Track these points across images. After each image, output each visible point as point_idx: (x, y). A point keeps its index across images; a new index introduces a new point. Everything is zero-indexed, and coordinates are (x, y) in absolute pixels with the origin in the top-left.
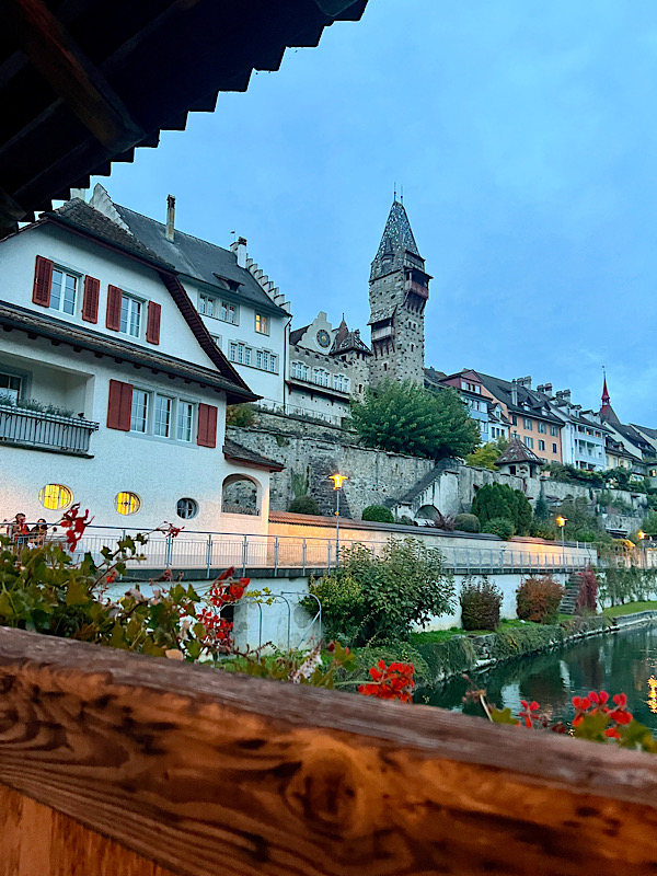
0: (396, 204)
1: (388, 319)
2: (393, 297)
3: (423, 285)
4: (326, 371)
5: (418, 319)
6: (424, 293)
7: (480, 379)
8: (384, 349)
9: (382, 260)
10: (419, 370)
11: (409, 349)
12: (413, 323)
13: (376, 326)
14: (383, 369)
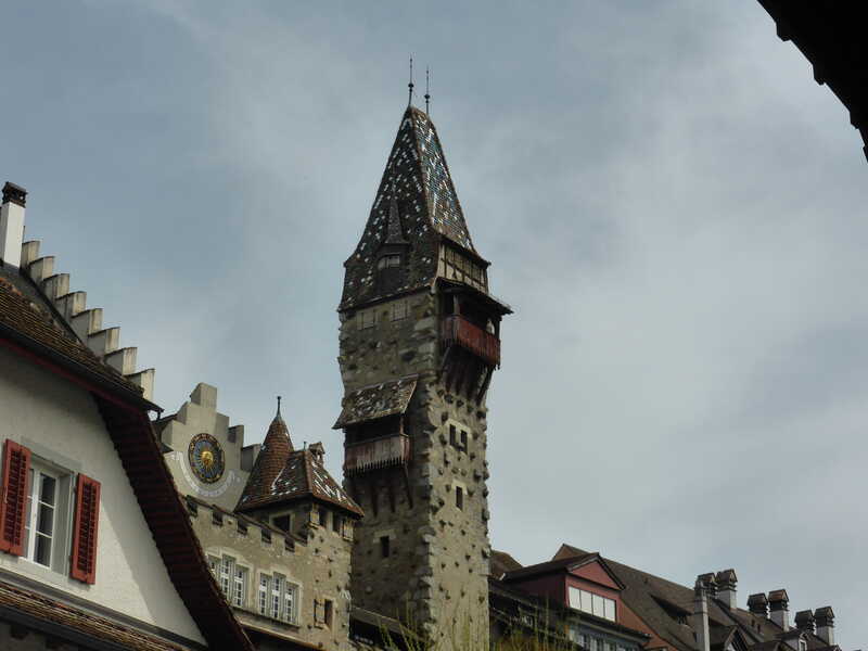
0: (410, 113)
1: (395, 417)
2: (408, 357)
3: (484, 328)
4: (240, 560)
5: (472, 418)
6: (487, 352)
7: (615, 579)
8: (381, 496)
9: (375, 258)
10: (476, 558)
11: (451, 500)
12: (460, 427)
13: (358, 432)
14: (377, 552)
